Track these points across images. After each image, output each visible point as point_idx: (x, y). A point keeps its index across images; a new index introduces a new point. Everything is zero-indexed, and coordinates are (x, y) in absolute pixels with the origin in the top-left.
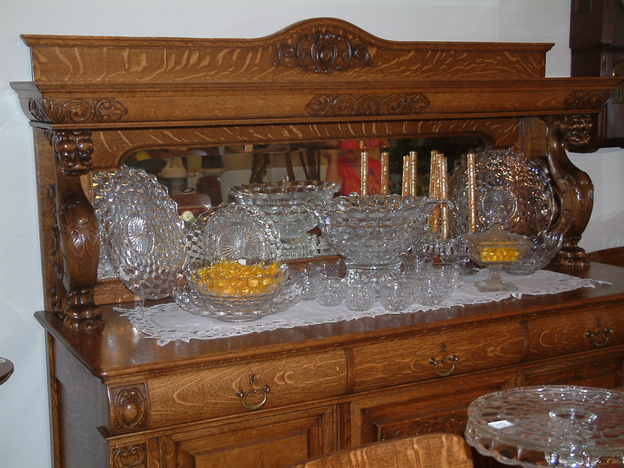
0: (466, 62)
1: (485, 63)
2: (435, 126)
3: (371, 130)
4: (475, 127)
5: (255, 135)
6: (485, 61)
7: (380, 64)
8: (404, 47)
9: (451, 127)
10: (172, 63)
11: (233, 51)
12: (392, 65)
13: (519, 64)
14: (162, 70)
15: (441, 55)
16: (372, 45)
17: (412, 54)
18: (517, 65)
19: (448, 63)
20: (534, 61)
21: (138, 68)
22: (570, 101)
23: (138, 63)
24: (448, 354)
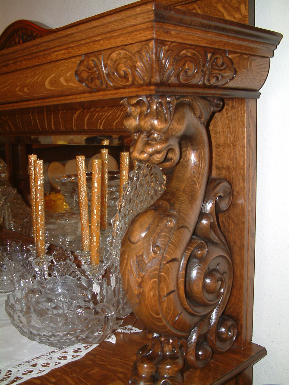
22: (85, 75)
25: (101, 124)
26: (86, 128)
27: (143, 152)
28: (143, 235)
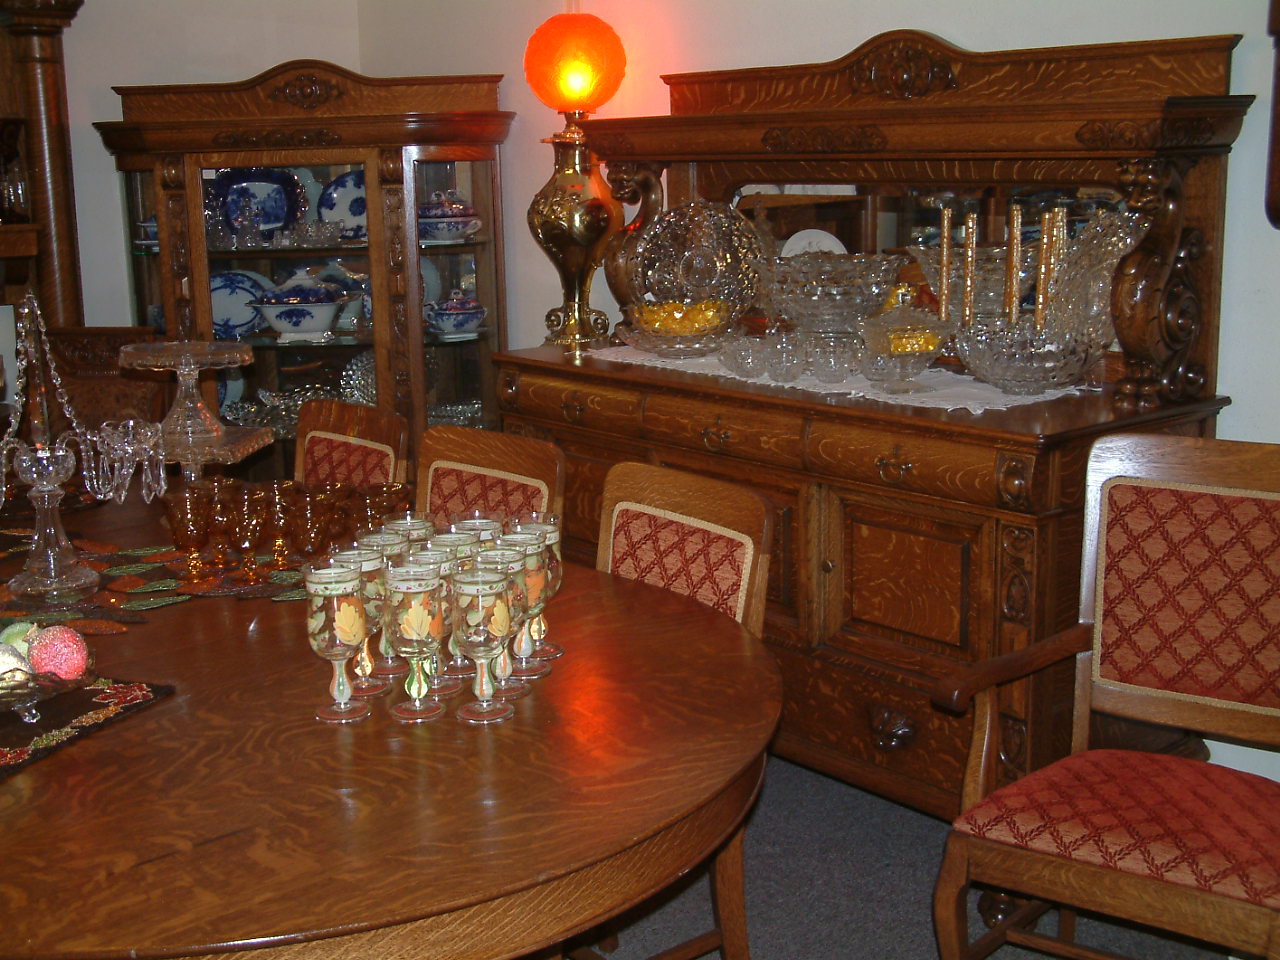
0: (1084, 76)
1: (1116, 75)
2: (1037, 170)
3: (953, 173)
4: (1097, 175)
5: (832, 173)
6: (1116, 72)
7: (966, 84)
8: (992, 60)
9: (1061, 172)
10: (763, 94)
11: (813, 78)
12: (981, 84)
13: (1176, 74)
14: (757, 102)
15: (1049, 66)
16: (956, 60)
17: (1008, 67)
18: (1171, 76)
19: (1057, 79)
20: (1203, 66)
21: (738, 101)
22: (1087, 136)
23: (738, 96)
24: (721, 430)
25: (1039, 173)
26: (1015, 177)
27: (1138, 201)
28: (1133, 271)
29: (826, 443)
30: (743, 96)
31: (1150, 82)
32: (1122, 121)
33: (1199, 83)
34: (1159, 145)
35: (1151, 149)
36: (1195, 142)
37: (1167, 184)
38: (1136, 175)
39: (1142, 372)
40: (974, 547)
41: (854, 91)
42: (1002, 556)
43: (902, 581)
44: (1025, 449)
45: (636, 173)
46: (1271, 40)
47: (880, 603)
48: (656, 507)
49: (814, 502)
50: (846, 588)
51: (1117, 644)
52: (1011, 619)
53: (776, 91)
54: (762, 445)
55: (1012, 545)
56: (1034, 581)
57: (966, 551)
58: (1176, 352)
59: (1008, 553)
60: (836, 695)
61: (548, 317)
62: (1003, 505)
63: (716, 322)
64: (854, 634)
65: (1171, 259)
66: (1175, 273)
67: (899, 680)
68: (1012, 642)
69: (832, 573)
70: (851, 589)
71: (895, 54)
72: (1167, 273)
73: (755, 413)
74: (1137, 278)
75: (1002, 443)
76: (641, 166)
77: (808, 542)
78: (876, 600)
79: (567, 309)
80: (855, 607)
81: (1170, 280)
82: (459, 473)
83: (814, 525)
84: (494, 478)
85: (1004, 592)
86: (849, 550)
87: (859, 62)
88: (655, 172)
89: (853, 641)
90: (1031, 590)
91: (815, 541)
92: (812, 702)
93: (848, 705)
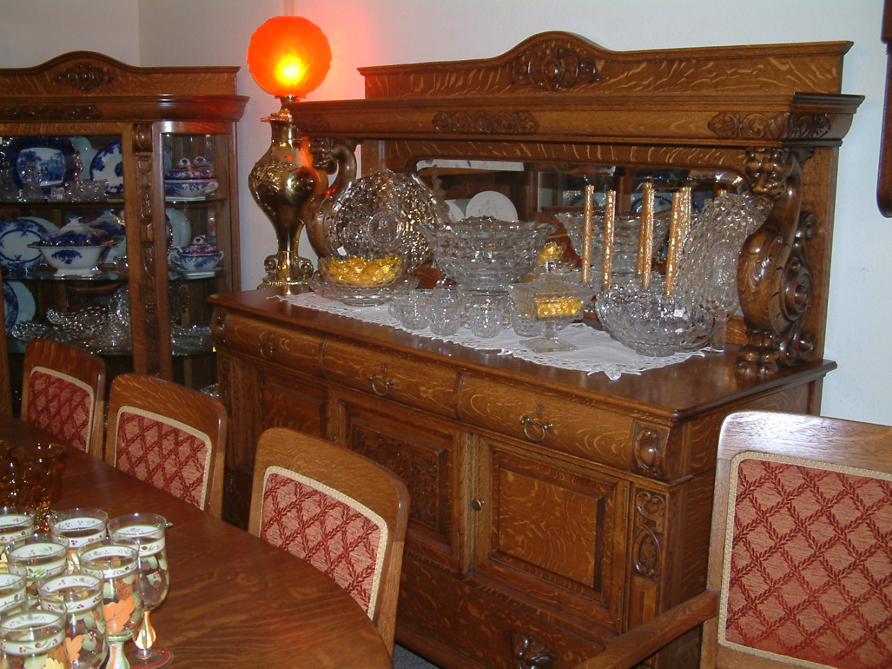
0: (711, 74)
1: (739, 73)
2: (668, 155)
3: (596, 156)
4: (721, 160)
5: (494, 152)
6: (739, 71)
7: (608, 78)
8: (631, 58)
9: (689, 157)
10: (439, 84)
11: (479, 71)
12: (621, 79)
13: (794, 75)
14: (433, 90)
15: (680, 65)
16: (600, 58)
17: (644, 65)
18: (789, 76)
19: (687, 76)
20: (817, 68)
21: (418, 90)
22: (718, 126)
23: (419, 86)
24: (387, 377)
25: (670, 157)
26: (649, 160)
27: (764, 187)
28: (758, 250)
29: (477, 397)
30: (422, 85)
31: (769, 81)
32: (752, 112)
33: (813, 83)
34: (785, 136)
35: (778, 140)
36: (815, 136)
37: (789, 173)
38: (763, 163)
39: (763, 342)
40: (609, 501)
41: (513, 83)
42: (635, 516)
43: (543, 524)
44: (660, 421)
45: (333, 148)
46: (885, 46)
47: (523, 541)
48: (303, 474)
49: (466, 447)
50: (493, 523)
51: (743, 612)
52: (642, 574)
53: (449, 83)
54: (422, 394)
55: (646, 508)
56: (665, 543)
57: (601, 504)
58: (792, 323)
59: (640, 514)
60: (483, 618)
61: (266, 262)
62: (638, 471)
63: (392, 276)
64: (499, 565)
65: (791, 240)
66: (794, 253)
67: (538, 613)
68: (642, 594)
69: (481, 512)
70: (498, 524)
71: (548, 52)
72: (788, 252)
73: (416, 365)
74: (762, 257)
75: (637, 413)
76: (337, 142)
77: (460, 483)
78: (520, 538)
79: (281, 257)
80: (501, 542)
81: (790, 259)
82: (141, 419)
83: (465, 468)
84: (170, 426)
85: (636, 549)
86: (497, 491)
87: (518, 58)
88: (349, 147)
89: (499, 571)
90: (662, 549)
91: (466, 483)
92: (462, 621)
93: (493, 628)
